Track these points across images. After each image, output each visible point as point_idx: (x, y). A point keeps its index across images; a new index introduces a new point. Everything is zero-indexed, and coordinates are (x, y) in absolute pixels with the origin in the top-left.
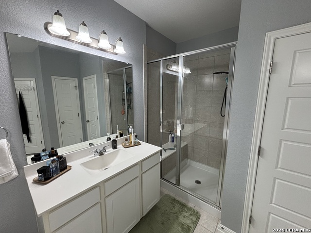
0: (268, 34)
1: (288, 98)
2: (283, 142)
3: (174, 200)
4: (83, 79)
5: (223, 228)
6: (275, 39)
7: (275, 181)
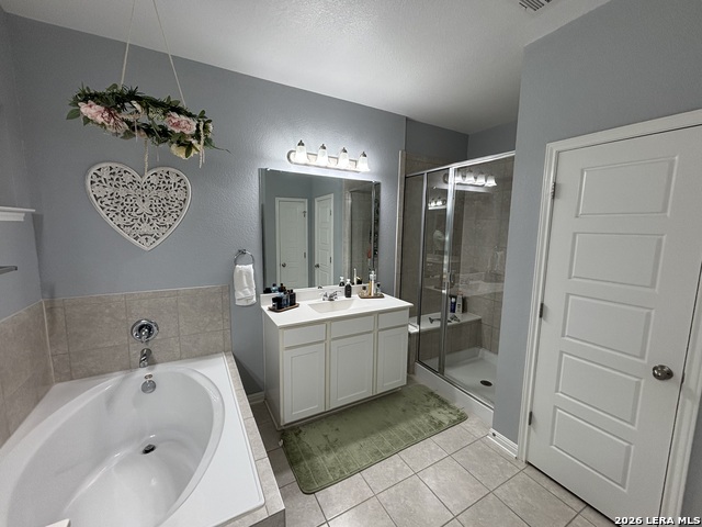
0: (549, 146)
1: (575, 234)
2: (571, 297)
3: (432, 393)
4: (316, 200)
5: (494, 435)
6: (558, 153)
7: (561, 356)
